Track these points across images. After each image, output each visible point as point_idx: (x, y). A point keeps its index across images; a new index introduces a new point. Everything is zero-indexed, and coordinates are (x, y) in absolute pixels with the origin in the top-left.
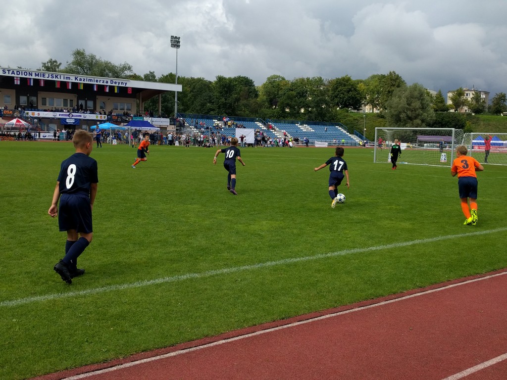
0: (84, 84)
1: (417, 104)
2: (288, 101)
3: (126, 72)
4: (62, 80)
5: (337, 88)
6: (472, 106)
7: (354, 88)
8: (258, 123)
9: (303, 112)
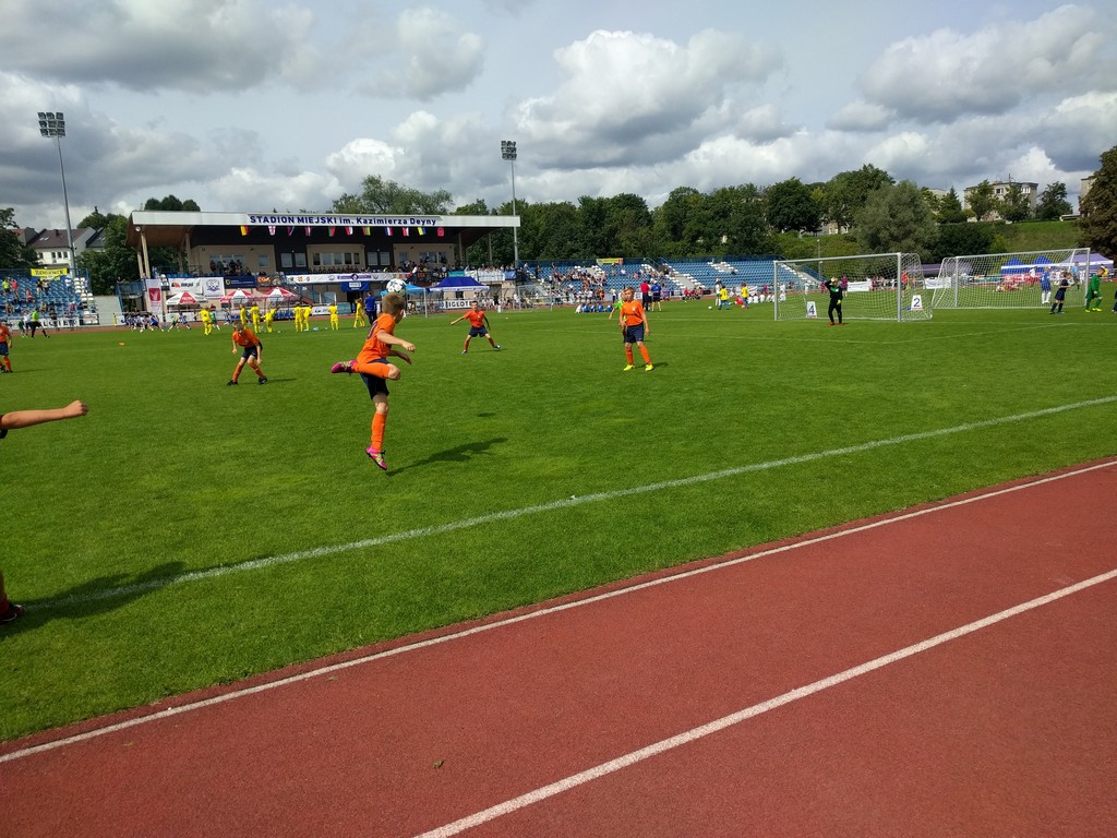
0: (371, 228)
1: (908, 214)
2: (701, 227)
3: (442, 204)
4: (338, 224)
5: (778, 200)
6: (1005, 210)
7: (805, 197)
8: (646, 265)
9: (724, 242)
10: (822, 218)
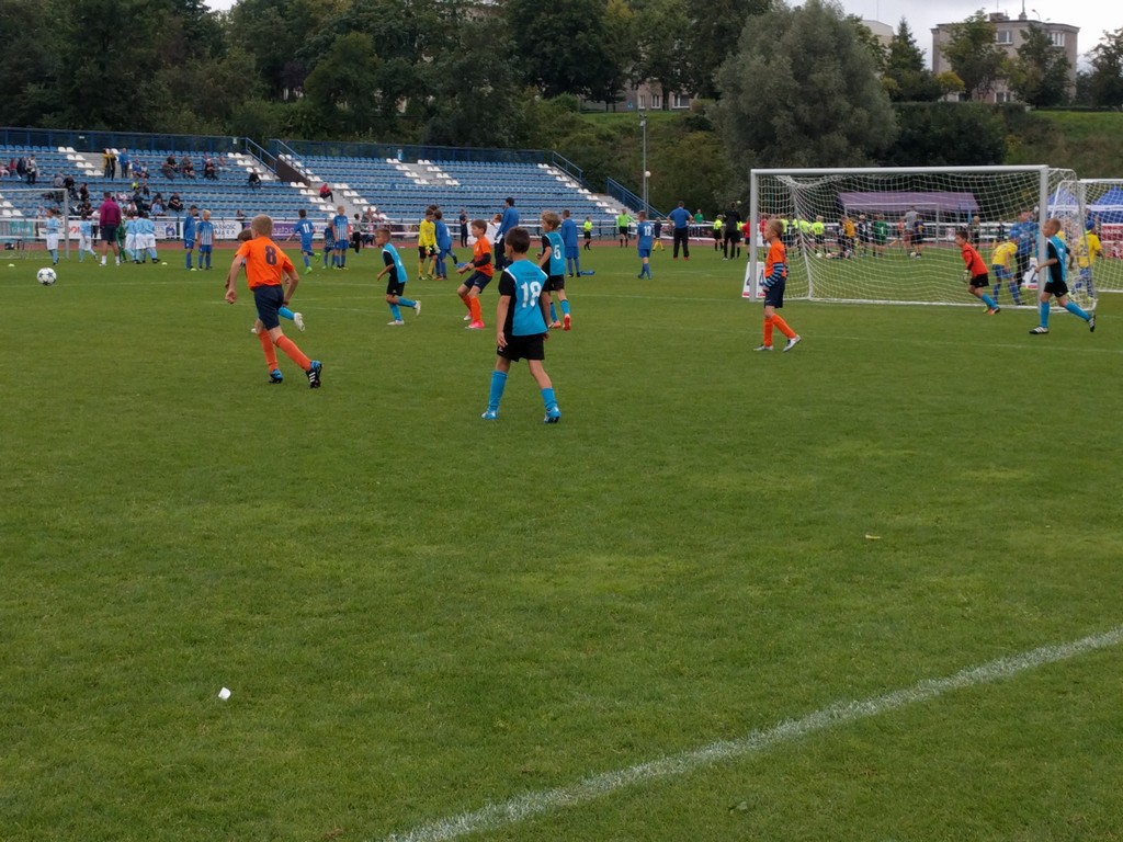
2: (347, 71)
6: (1024, 78)
7: (591, 16)
8: (238, 155)
9: (403, 111)
10: (628, 70)
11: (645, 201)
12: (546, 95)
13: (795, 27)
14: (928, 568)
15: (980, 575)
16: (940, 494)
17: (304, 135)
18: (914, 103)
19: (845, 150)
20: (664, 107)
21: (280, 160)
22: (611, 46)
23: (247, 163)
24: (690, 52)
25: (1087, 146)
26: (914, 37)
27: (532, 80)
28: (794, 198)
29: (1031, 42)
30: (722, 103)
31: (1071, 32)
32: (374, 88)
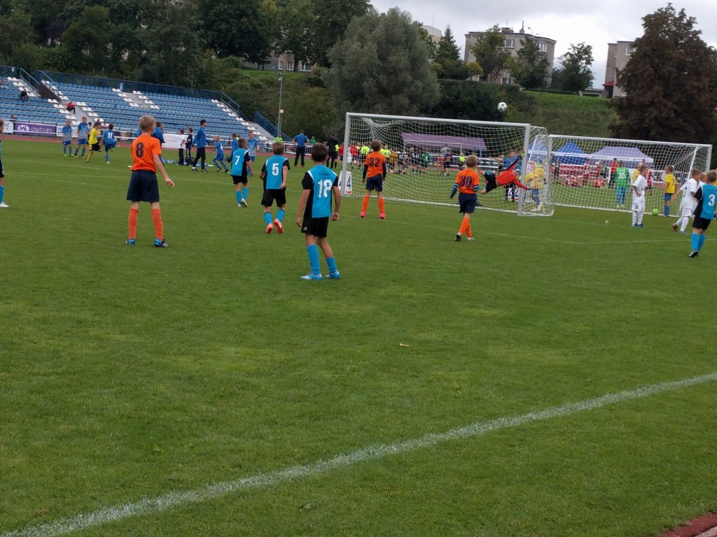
6: (520, 71)
7: (252, 8)
8: (15, 79)
9: (125, 58)
10: (273, 45)
11: (279, 128)
12: (219, 56)
13: (381, 26)
14: (436, 366)
15: (468, 372)
16: (448, 321)
17: (59, 69)
18: (451, 80)
19: (407, 106)
20: (295, 70)
21: (42, 84)
22: (264, 28)
23: (20, 84)
24: (314, 36)
25: (556, 115)
26: (454, 39)
27: (211, 45)
28: (372, 133)
29: (526, 48)
30: (332, 70)
31: (551, 43)
32: (107, 42)
